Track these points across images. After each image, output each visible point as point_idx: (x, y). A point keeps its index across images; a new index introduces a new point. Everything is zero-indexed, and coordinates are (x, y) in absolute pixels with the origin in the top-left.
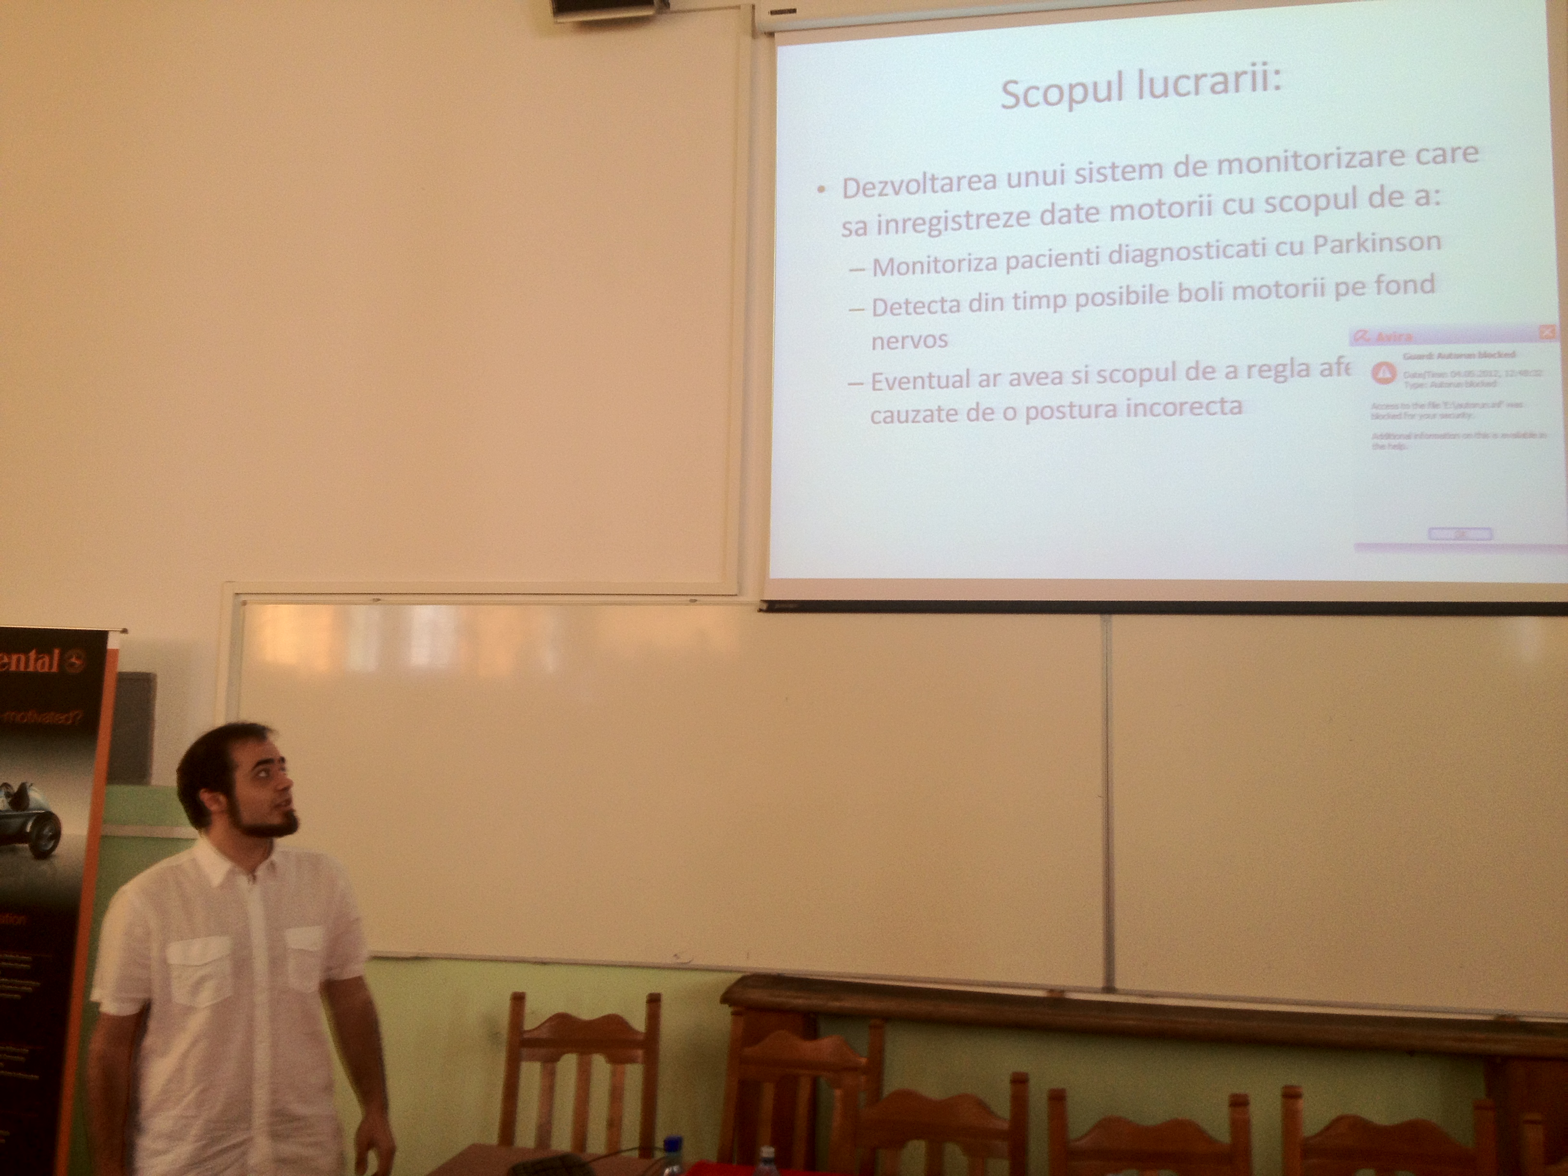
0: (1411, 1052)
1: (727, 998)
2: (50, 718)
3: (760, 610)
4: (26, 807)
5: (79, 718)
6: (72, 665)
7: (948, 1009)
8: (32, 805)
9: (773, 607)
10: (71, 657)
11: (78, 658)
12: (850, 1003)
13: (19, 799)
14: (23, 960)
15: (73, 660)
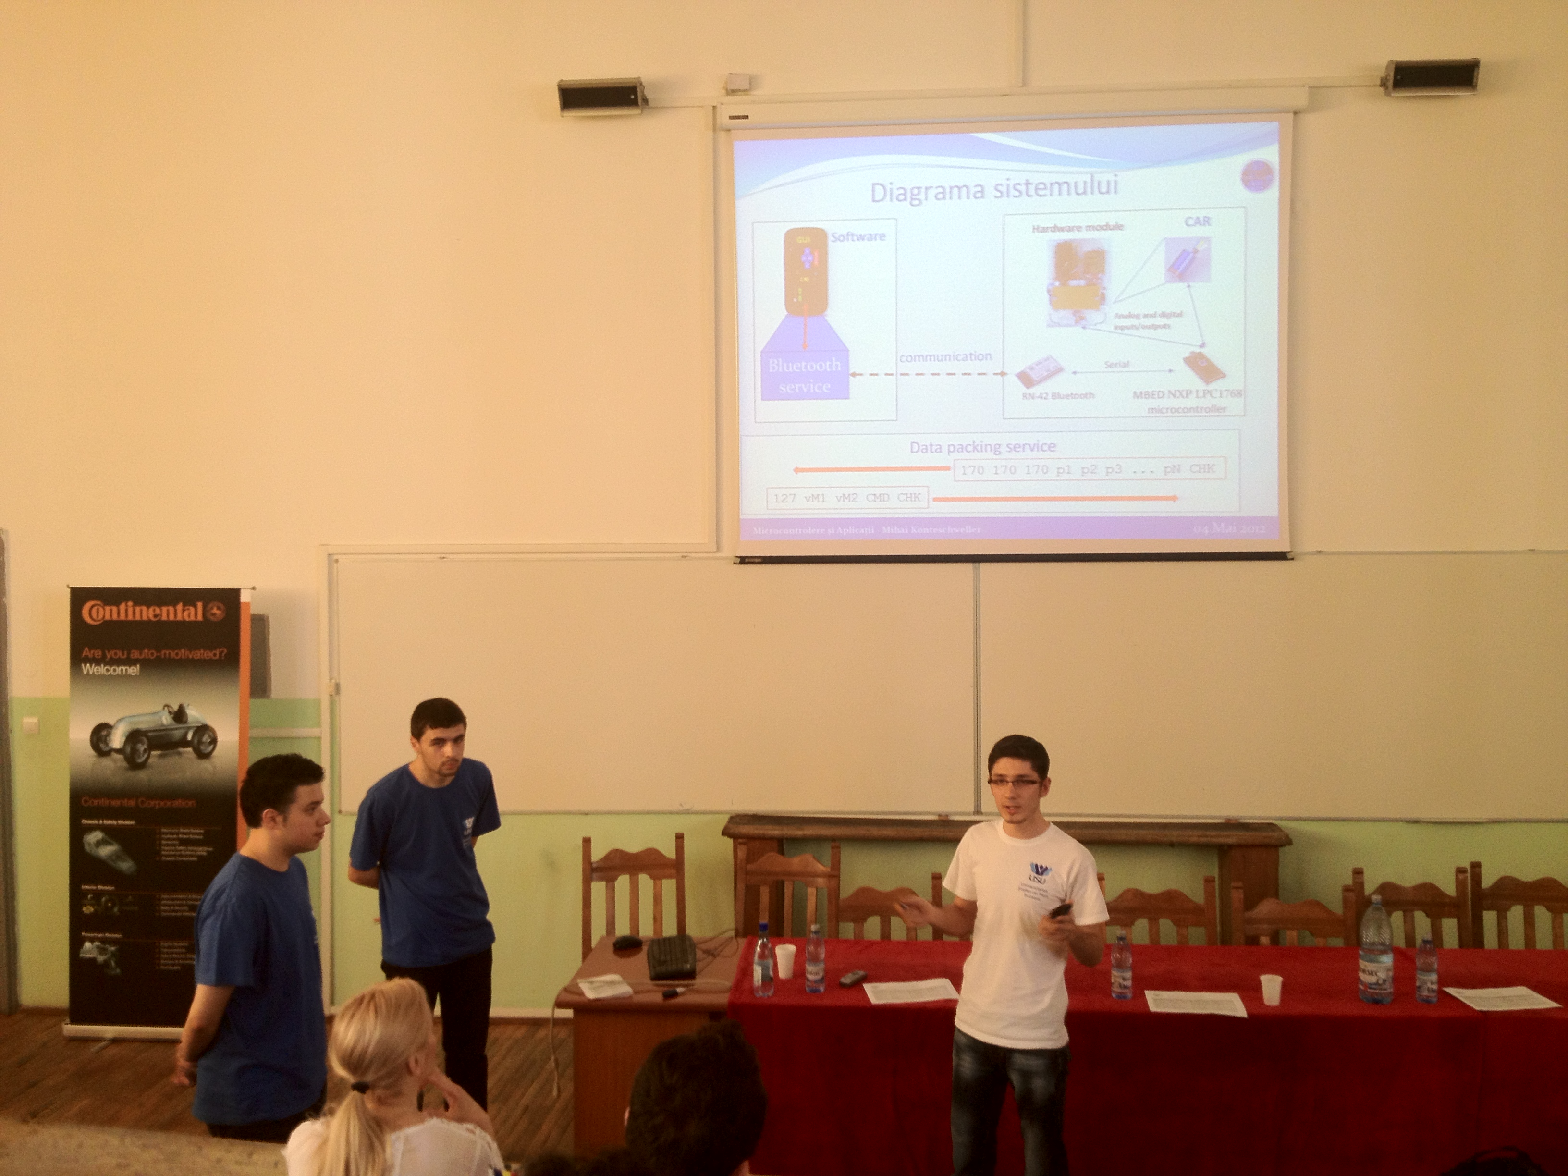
0: (1172, 845)
1: (725, 833)
2: (199, 654)
3: (734, 563)
4: (186, 722)
5: (223, 655)
6: (214, 614)
7: (875, 831)
8: (190, 719)
9: (744, 560)
10: (212, 608)
11: (219, 608)
12: (809, 831)
13: (179, 716)
14: (197, 833)
15: (215, 611)
